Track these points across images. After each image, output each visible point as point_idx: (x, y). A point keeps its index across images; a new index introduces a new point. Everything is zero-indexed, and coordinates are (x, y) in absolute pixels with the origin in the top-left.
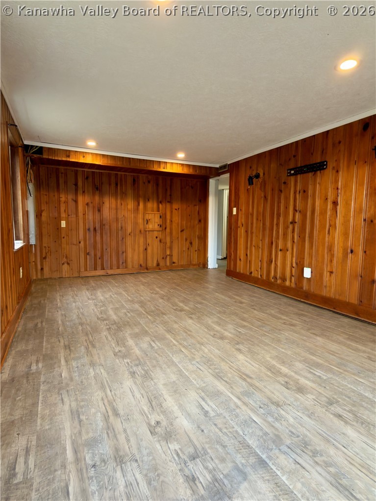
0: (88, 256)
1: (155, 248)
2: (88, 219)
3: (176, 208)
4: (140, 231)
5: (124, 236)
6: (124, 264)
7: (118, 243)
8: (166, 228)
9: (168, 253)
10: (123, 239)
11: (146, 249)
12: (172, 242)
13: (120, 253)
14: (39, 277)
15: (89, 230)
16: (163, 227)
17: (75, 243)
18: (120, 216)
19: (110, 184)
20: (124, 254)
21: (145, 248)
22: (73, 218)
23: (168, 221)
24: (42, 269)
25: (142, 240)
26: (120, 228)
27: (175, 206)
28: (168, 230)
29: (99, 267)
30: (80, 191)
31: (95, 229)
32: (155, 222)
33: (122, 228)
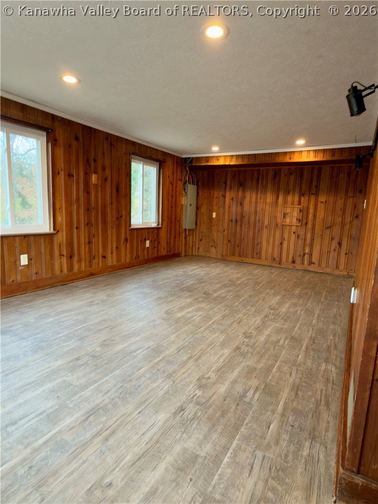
0: (229, 243)
1: (291, 244)
2: (232, 211)
3: (322, 201)
4: (277, 225)
5: (261, 229)
6: (258, 255)
7: (254, 234)
8: (306, 223)
9: (307, 251)
10: (259, 231)
11: (281, 244)
12: (313, 240)
13: (256, 244)
14: (196, 254)
15: (232, 221)
16: (303, 222)
17: (221, 231)
18: (259, 209)
19: (252, 180)
20: (259, 245)
21: (281, 242)
22: (221, 211)
23: (311, 216)
24: (199, 248)
25: (278, 234)
26: (257, 221)
27: (322, 198)
28: (310, 225)
29: (237, 254)
30: (228, 188)
31: (236, 220)
32: (293, 215)
33: (259, 220)
